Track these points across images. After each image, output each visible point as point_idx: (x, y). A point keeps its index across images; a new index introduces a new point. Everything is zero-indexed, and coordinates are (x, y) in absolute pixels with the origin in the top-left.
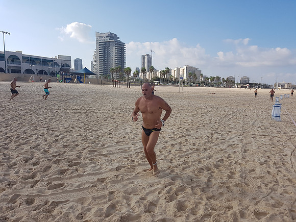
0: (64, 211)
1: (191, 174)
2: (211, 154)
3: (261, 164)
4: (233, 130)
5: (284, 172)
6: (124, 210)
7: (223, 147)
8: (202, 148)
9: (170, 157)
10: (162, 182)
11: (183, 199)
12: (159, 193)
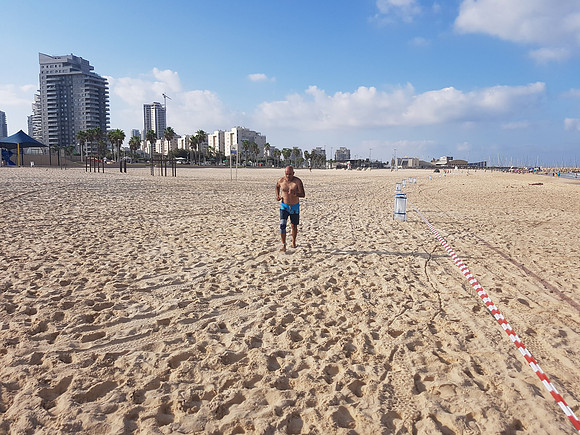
0: (132, 362)
1: (295, 301)
2: (316, 272)
3: (388, 280)
4: (340, 238)
5: (419, 287)
6: (220, 350)
7: (332, 263)
8: (301, 266)
9: (256, 283)
10: (259, 314)
11: (296, 330)
12: (260, 327)
